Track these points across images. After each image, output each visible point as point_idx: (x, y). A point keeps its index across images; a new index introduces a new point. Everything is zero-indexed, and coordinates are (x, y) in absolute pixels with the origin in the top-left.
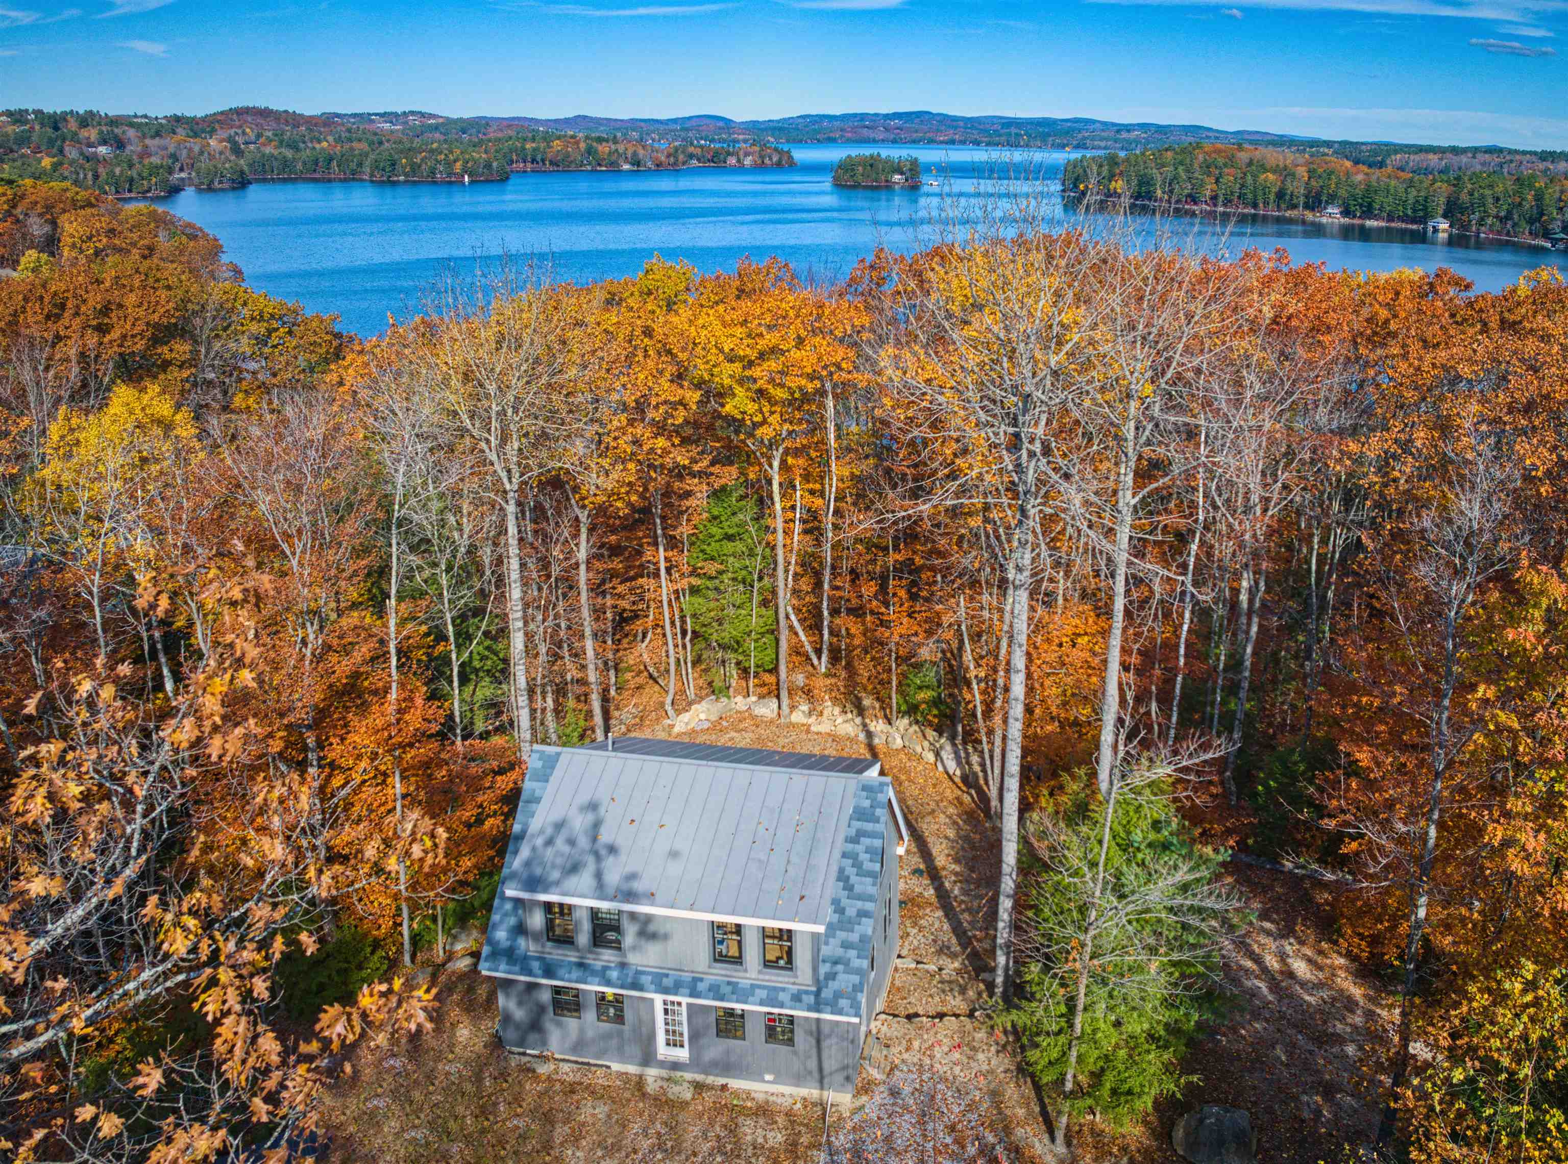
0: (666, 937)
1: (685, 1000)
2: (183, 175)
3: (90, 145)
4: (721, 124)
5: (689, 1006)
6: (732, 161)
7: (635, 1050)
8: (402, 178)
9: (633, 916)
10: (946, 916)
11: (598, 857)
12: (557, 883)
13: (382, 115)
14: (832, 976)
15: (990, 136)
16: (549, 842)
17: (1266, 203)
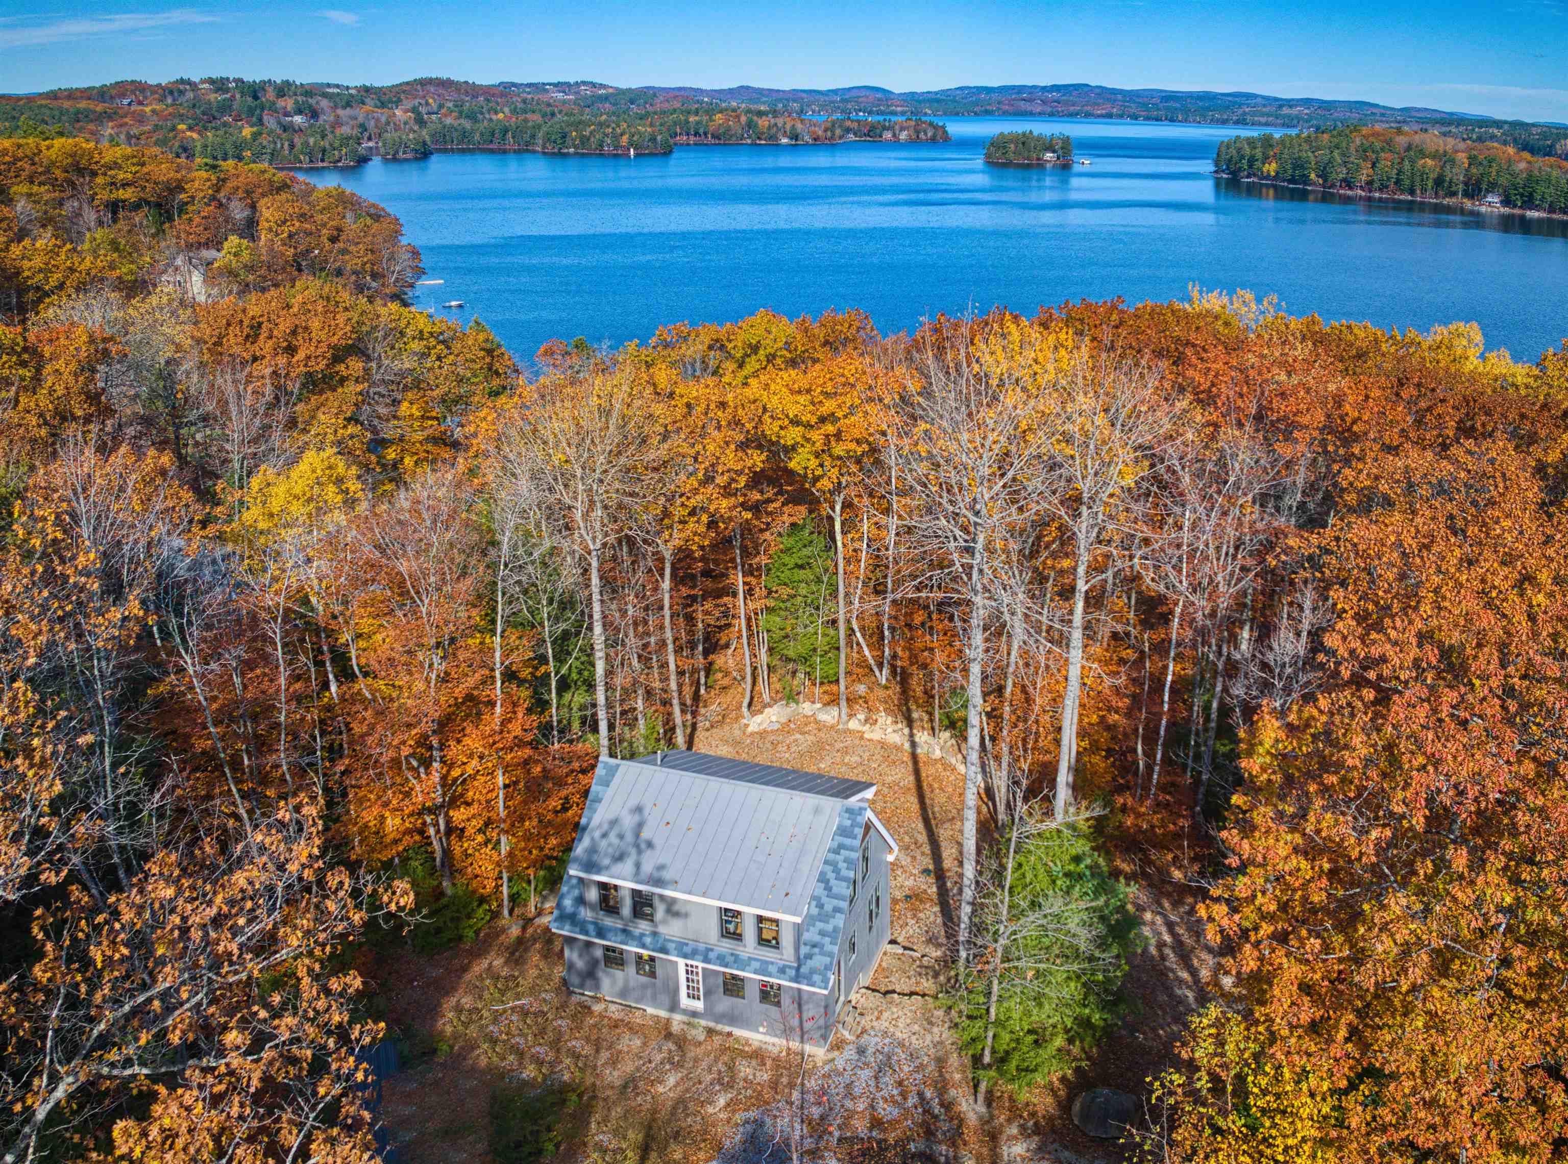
0: (686, 915)
1: (701, 965)
2: (371, 144)
3: (286, 114)
4: (879, 96)
5: (704, 969)
6: (888, 135)
7: (665, 999)
8: (572, 150)
9: (662, 897)
10: (942, 911)
11: (640, 852)
12: (607, 868)
13: (556, 85)
14: (809, 956)
15: (1148, 110)
16: (604, 835)
17: (1424, 190)
